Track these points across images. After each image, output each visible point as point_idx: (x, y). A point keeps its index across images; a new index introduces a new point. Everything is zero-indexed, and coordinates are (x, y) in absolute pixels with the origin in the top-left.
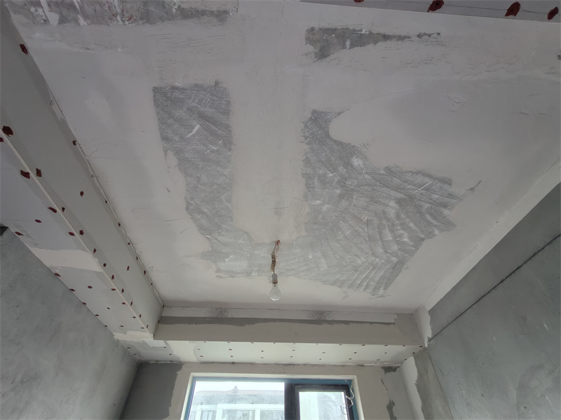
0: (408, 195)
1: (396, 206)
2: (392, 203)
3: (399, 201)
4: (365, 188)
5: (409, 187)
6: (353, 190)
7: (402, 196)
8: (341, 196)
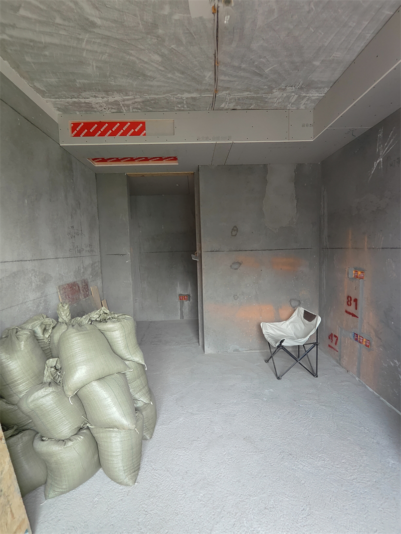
0: (91, 32)
1: (92, 19)
2: (98, 22)
3: (93, 24)
4: (137, 37)
5: (98, 41)
6: (148, 34)
7: (95, 30)
8: (155, 26)
